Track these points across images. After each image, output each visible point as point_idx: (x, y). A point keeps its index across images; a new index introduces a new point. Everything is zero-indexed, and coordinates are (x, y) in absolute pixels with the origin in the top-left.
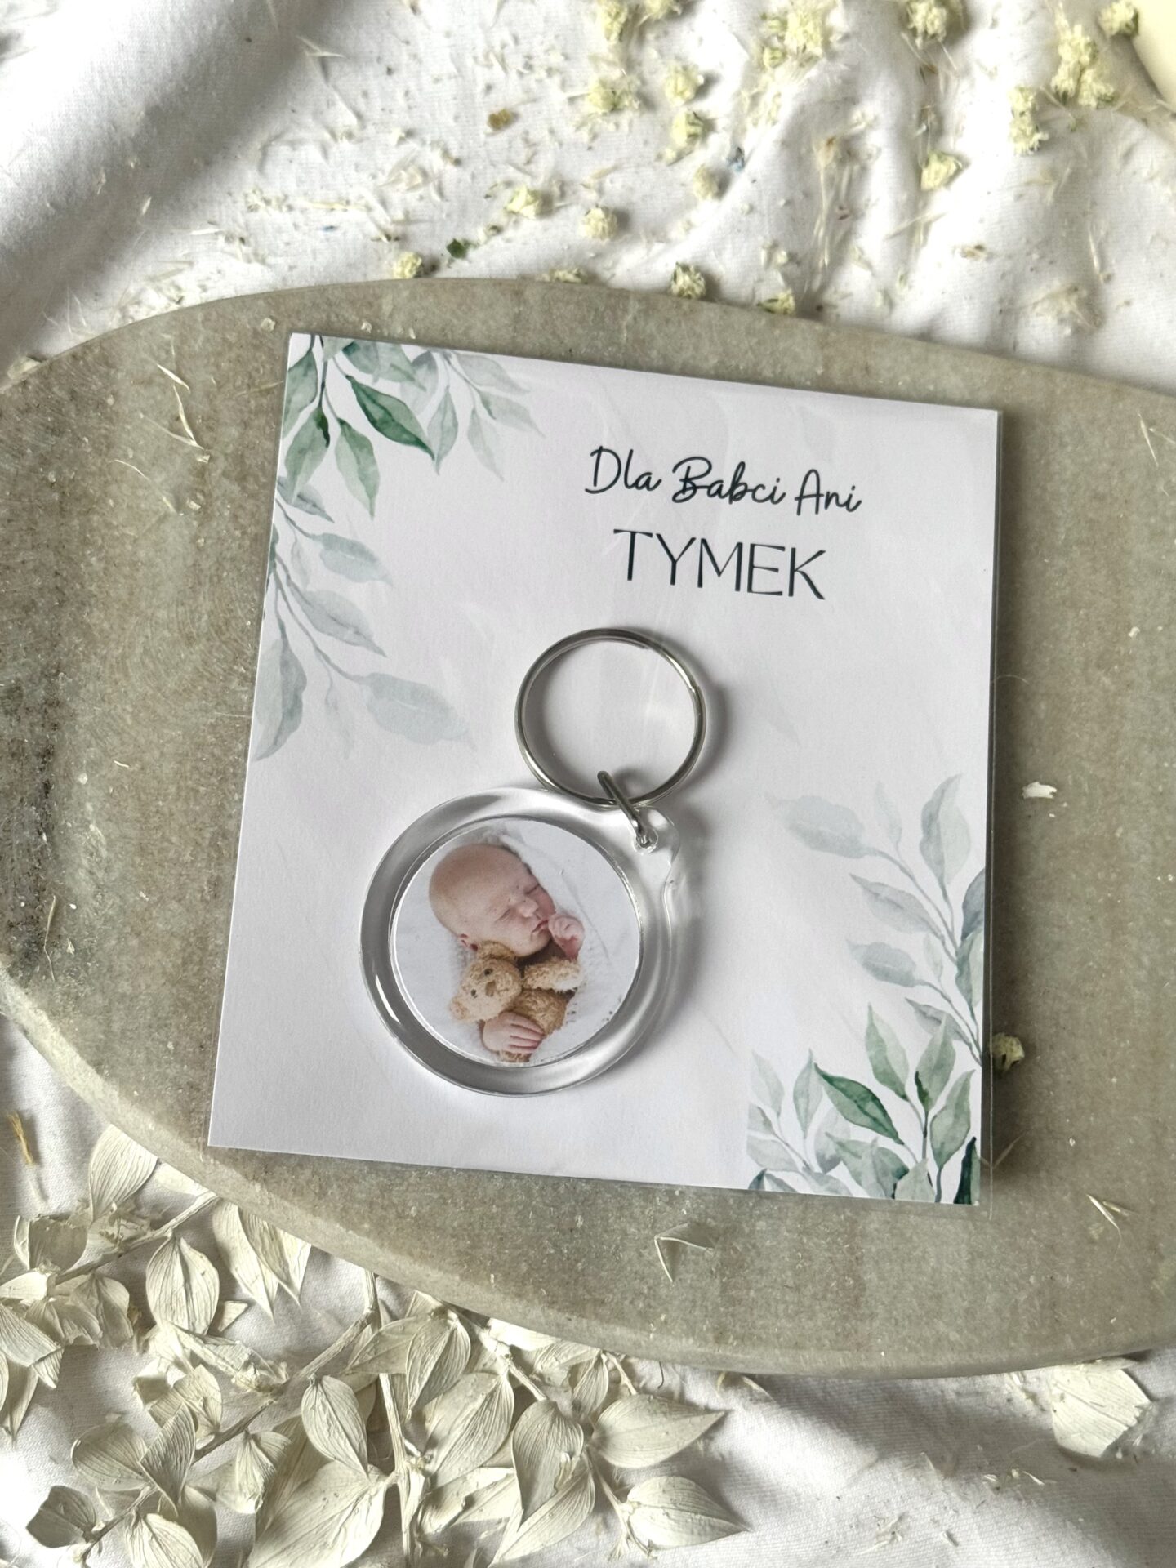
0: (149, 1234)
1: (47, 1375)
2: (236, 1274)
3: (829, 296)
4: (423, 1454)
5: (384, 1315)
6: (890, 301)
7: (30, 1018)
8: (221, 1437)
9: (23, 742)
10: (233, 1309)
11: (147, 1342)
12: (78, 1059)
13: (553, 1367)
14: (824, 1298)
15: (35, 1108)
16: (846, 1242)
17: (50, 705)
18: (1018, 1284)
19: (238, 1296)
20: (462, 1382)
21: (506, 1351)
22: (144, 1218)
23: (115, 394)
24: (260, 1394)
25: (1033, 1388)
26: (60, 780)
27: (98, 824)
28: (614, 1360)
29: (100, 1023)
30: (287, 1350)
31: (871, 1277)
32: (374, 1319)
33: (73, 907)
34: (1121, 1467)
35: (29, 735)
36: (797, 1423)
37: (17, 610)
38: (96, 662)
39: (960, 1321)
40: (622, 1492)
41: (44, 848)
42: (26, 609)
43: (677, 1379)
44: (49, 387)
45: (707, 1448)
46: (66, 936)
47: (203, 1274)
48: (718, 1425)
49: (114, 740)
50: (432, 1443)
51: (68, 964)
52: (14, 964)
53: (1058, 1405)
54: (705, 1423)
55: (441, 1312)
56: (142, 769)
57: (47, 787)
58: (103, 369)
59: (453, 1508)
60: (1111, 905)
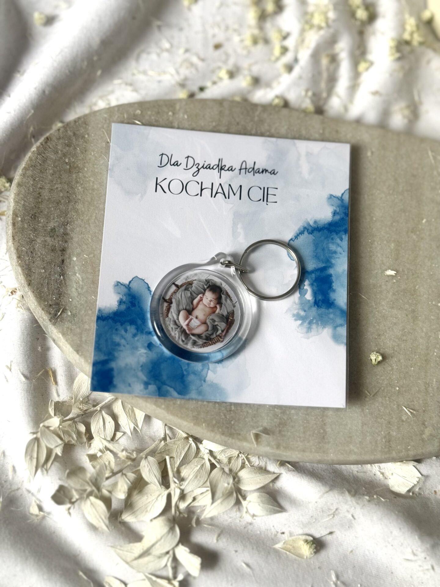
0: (92, 409)
1: (59, 451)
2: (119, 423)
3: (326, 108)
4: (180, 482)
5: (168, 438)
6: (346, 109)
7: (56, 336)
8: (114, 474)
9: (55, 246)
10: (119, 434)
11: (91, 444)
12: (71, 349)
13: (223, 458)
14: (313, 436)
15: (56, 367)
16: (321, 418)
17: (65, 235)
18: (378, 434)
19: (121, 430)
20: (193, 460)
21: (208, 451)
22: (90, 404)
23: (88, 134)
24: (127, 460)
25: (383, 471)
26: (67, 259)
27: (79, 274)
28: (243, 456)
29: (79, 338)
30: (136, 448)
31: (329, 430)
32: (165, 439)
33: (71, 300)
34: (411, 498)
35: (57, 244)
36: (303, 478)
37: (54, 203)
38: (80, 221)
39: (358, 445)
40: (244, 498)
41: (61, 281)
42: (58, 203)
43: (264, 463)
44: (67, 131)
45: (273, 485)
46: (68, 309)
47: (109, 422)
48: (277, 478)
49: (85, 247)
50: (182, 480)
51: (69, 318)
52: (51, 318)
53: (390, 476)
54: (273, 477)
55: (187, 438)
56: (94, 256)
57: (63, 261)
58: (84, 125)
59: (189, 500)
60: (413, 311)
